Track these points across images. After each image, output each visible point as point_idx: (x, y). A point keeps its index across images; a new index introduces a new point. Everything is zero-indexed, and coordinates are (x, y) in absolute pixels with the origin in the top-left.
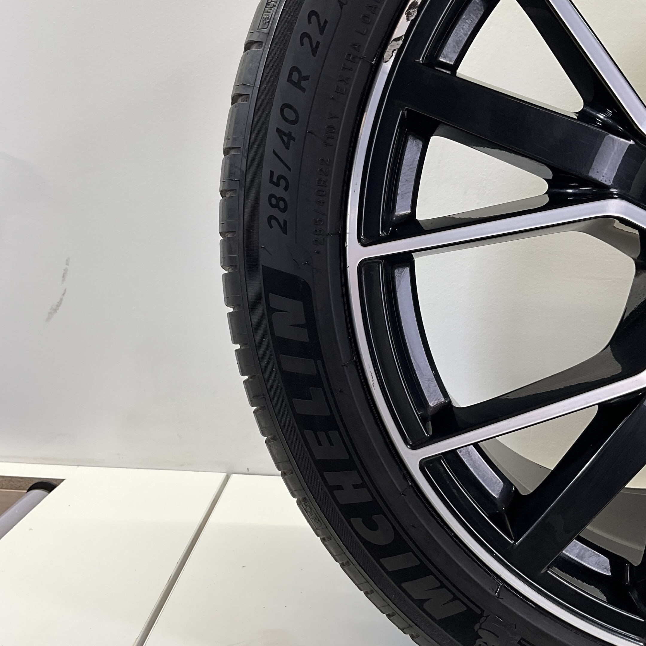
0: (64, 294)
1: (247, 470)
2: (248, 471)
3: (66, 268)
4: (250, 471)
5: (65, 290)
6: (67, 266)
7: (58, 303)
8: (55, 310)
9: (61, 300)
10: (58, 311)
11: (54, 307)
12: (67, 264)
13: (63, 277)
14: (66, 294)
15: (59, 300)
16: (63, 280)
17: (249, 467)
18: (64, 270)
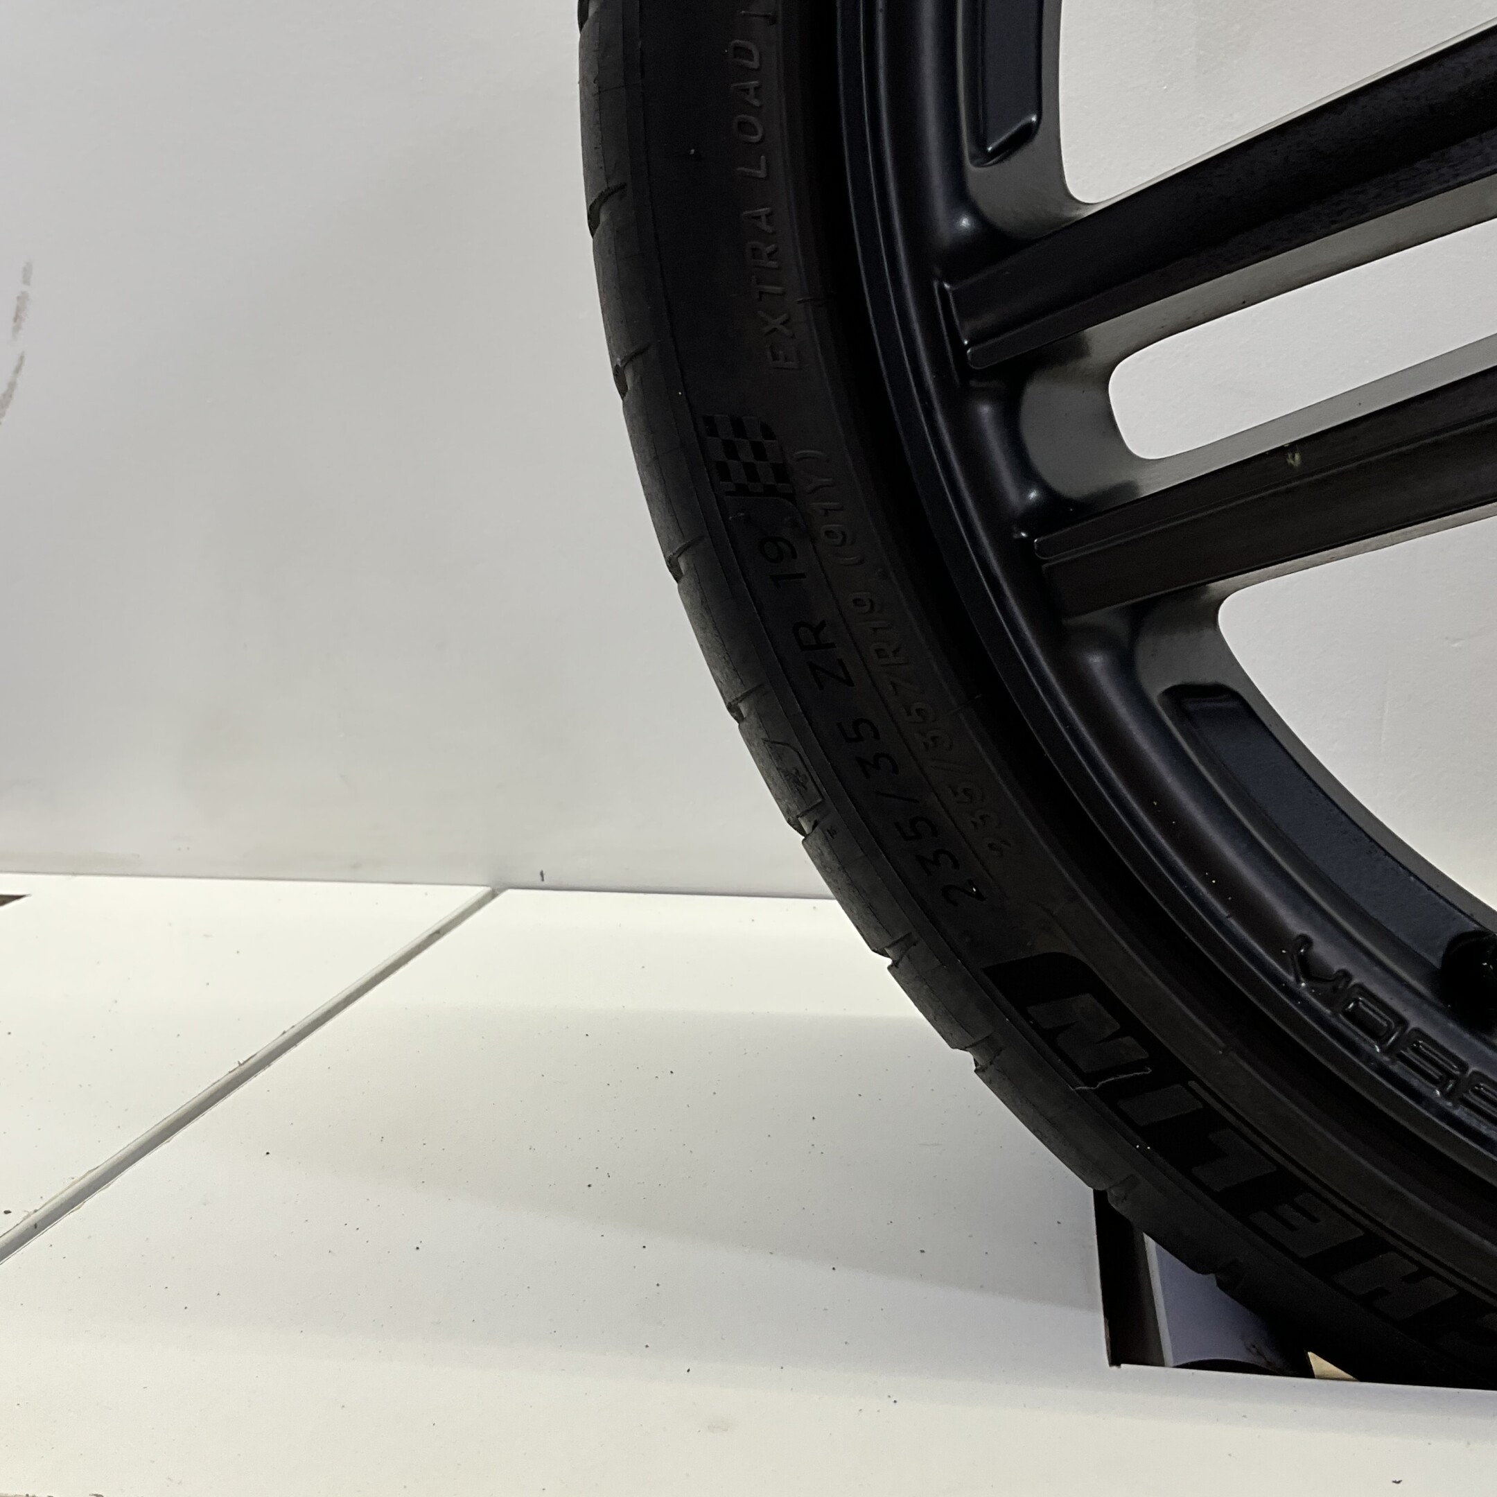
0: (18, 370)
1: (540, 877)
2: (543, 880)
3: (23, 293)
4: (546, 883)
5: (22, 358)
6: (26, 288)
7: (4, 395)
9: (12, 386)
10: (2, 420)
12: (26, 281)
13: (17, 318)
14: (24, 368)
16: (17, 329)
17: (544, 872)
18: (18, 298)
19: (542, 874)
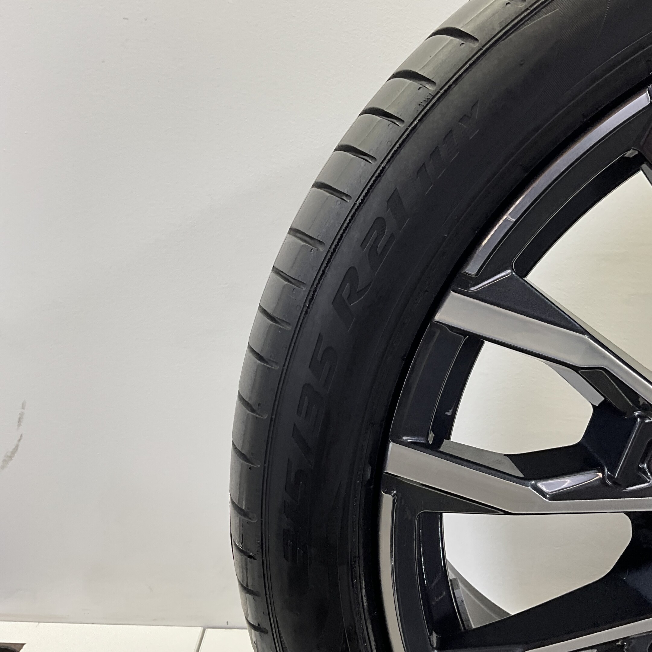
0: (20, 440)
1: (226, 624)
2: (228, 624)
3: (22, 412)
4: (229, 625)
5: (21, 436)
6: (23, 411)
7: (14, 449)
8: (10, 457)
9: (17, 446)
10: (13, 458)
11: (9, 454)
12: (23, 408)
13: (19, 422)
14: (22, 440)
15: (14, 447)
16: (19, 425)
17: (228, 621)
18: (20, 414)
19: (227, 622)
